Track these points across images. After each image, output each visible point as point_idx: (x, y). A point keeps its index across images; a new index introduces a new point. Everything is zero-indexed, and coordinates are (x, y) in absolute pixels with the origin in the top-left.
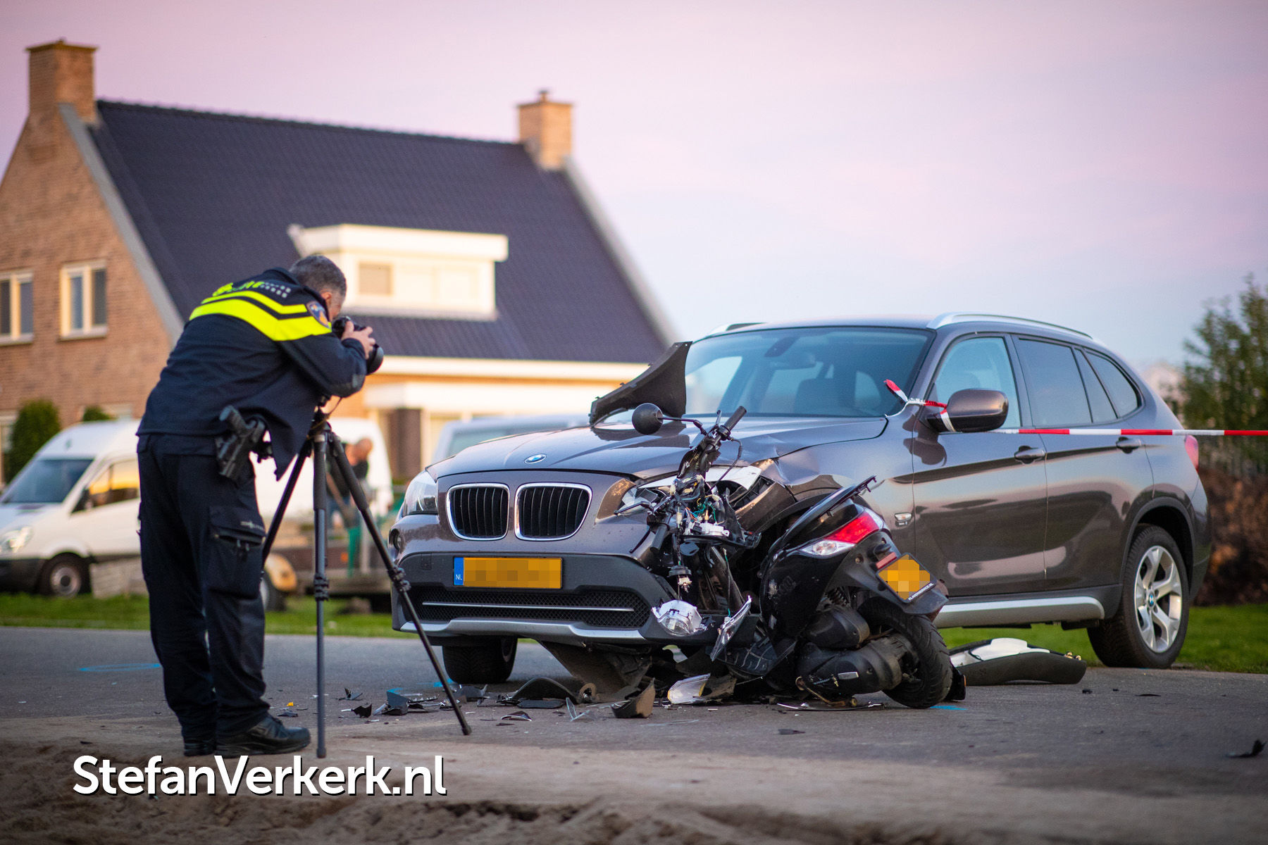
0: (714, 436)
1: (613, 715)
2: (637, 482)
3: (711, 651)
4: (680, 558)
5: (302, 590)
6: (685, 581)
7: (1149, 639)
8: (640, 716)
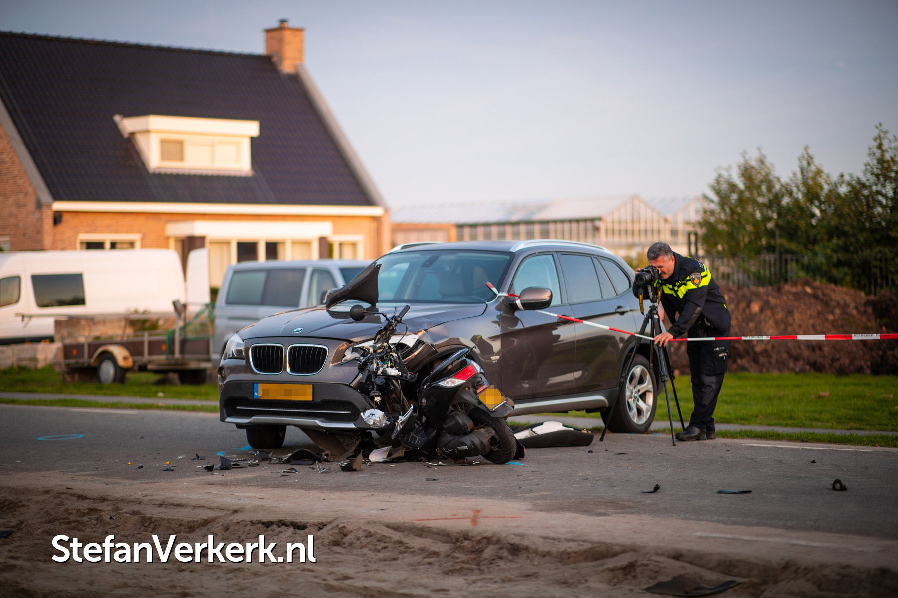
0: (393, 321)
1: (341, 469)
2: (352, 344)
3: (392, 434)
4: (375, 386)
5: (136, 368)
6: (378, 399)
7: (634, 417)
8: (355, 470)
